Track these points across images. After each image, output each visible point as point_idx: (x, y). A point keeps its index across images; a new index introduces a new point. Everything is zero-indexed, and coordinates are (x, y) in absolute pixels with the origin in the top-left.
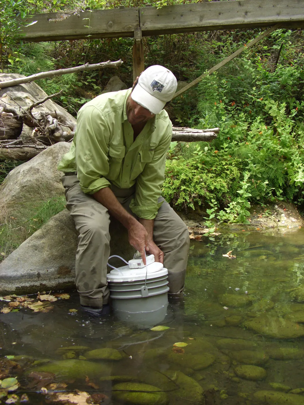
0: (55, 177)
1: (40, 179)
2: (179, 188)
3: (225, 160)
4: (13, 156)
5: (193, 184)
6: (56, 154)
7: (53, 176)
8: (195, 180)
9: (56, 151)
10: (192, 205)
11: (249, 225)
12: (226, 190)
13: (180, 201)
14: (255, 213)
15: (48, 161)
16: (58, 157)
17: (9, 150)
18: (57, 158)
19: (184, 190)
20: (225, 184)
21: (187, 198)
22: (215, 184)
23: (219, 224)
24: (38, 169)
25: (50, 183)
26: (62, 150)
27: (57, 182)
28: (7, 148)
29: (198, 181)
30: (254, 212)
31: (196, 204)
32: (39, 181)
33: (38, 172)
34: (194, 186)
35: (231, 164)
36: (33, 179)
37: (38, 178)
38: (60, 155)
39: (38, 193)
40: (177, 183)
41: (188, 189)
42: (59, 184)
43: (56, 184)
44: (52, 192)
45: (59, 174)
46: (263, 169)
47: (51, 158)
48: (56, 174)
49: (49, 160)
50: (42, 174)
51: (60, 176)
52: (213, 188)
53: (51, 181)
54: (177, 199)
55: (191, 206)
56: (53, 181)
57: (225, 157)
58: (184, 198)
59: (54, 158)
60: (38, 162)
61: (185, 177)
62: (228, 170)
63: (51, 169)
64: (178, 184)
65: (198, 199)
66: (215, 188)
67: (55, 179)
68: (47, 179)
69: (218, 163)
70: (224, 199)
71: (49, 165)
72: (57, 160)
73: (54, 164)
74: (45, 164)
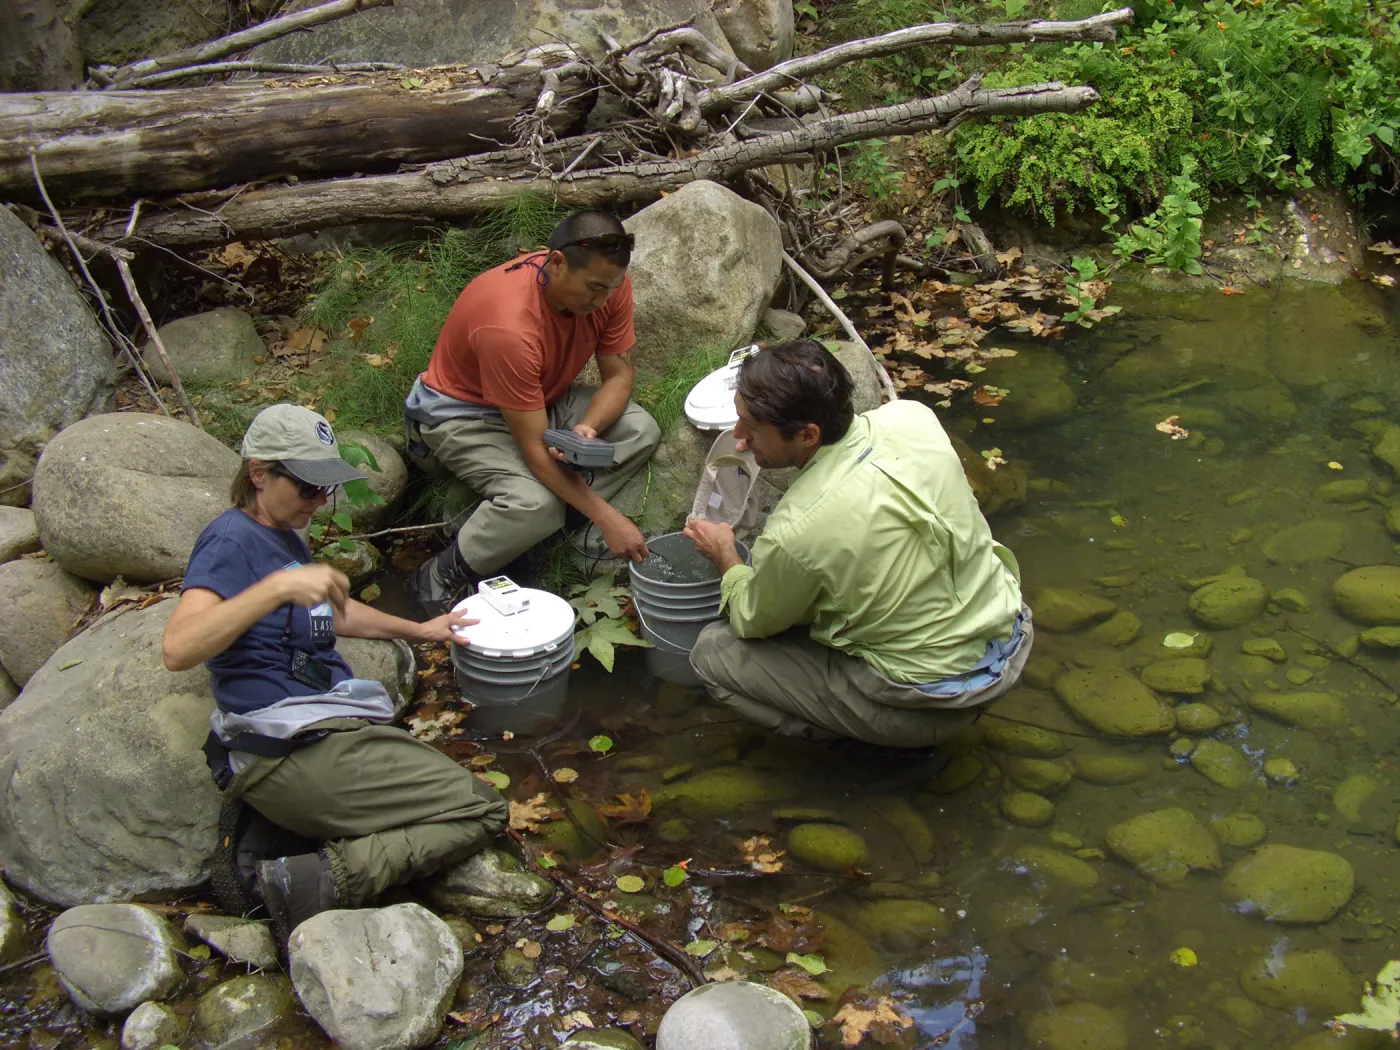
0: (688, 295)
1: (655, 302)
2: (1018, 157)
3: (1156, 71)
4: (584, 200)
5: (1055, 151)
6: (688, 233)
7: (684, 293)
8: (1063, 140)
9: (688, 221)
10: (1048, 213)
11: (1199, 276)
12: (1146, 163)
13: (1019, 195)
14: (1228, 222)
15: (672, 251)
16: (692, 239)
17: (574, 188)
18: (690, 244)
19: (1032, 166)
20: (1145, 150)
21: (1038, 190)
22: (1117, 150)
23: (1117, 266)
24: (650, 275)
25: (677, 309)
26: (702, 221)
28: (569, 182)
29: (1070, 144)
30: (1226, 218)
31: (1059, 205)
33: (650, 283)
34: (1060, 155)
35: (1168, 85)
38: (696, 235)
39: (653, 332)
40: (1013, 145)
41: (1041, 163)
43: (690, 311)
44: (684, 329)
46: (1261, 98)
47: (675, 240)
49: (673, 246)
50: (658, 288)
52: (1108, 161)
53: (681, 306)
54: (1012, 189)
55: (1045, 214)
57: (1155, 63)
58: (1029, 189)
59: (684, 241)
60: (647, 250)
61: (1035, 133)
62: (1157, 103)
63: (680, 274)
64: (1013, 152)
65: (1067, 195)
66: (1116, 161)
67: (688, 300)
68: (670, 303)
69: (1132, 81)
70: (1141, 192)
71: (674, 263)
72: (690, 249)
73: (685, 260)
74: (665, 261)
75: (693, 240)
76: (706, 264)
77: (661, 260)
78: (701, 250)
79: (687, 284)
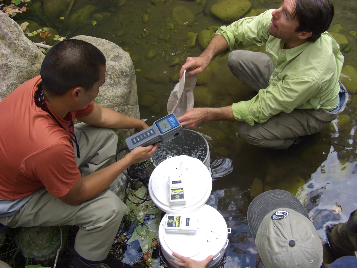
0: (29, 61)
1: (20, 74)
7: (27, 61)
24: (6, 65)
25: (30, 71)
27: (33, 64)
32: (21, 78)
33: (10, 68)
36: (14, 80)
37: (17, 75)
38: (6, 31)
42: (36, 65)
45: (31, 54)
48: (27, 56)
50: (16, 68)
51: (32, 56)
53: (29, 68)
56: (30, 66)
67: (30, 63)
68: (26, 70)
71: (9, 51)
72: (10, 39)
73: (13, 45)
74: (5, 53)
75: (7, 34)
76: (23, 41)
77: (3, 54)
78: (15, 35)
79: (24, 56)
